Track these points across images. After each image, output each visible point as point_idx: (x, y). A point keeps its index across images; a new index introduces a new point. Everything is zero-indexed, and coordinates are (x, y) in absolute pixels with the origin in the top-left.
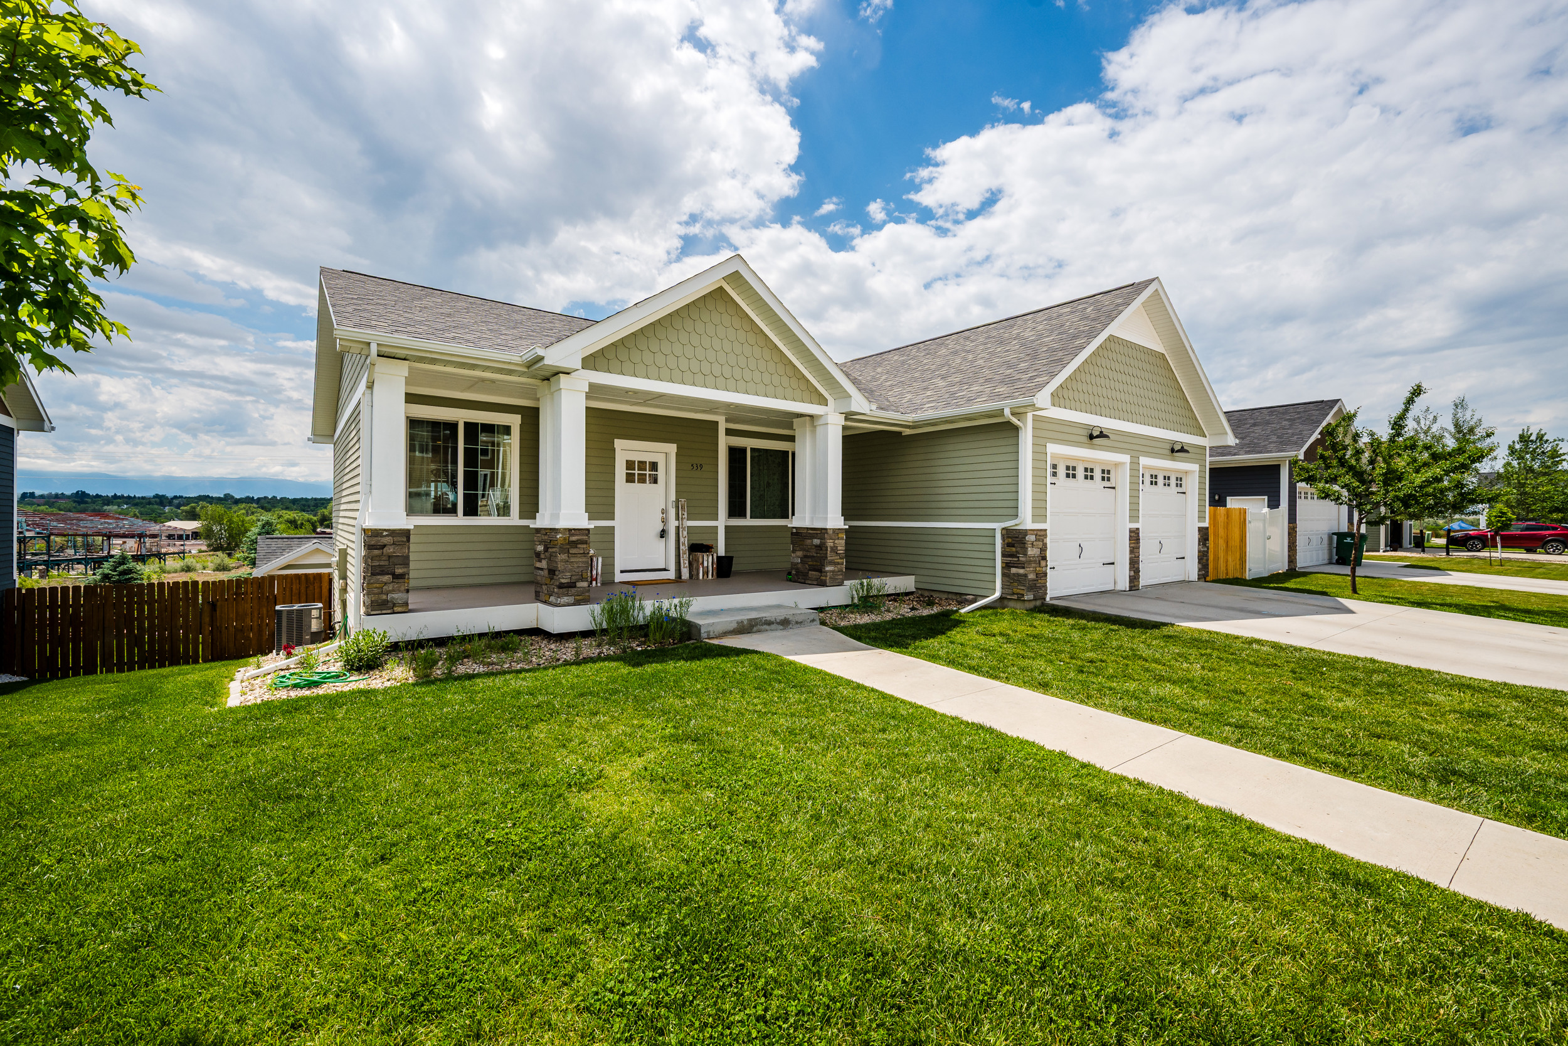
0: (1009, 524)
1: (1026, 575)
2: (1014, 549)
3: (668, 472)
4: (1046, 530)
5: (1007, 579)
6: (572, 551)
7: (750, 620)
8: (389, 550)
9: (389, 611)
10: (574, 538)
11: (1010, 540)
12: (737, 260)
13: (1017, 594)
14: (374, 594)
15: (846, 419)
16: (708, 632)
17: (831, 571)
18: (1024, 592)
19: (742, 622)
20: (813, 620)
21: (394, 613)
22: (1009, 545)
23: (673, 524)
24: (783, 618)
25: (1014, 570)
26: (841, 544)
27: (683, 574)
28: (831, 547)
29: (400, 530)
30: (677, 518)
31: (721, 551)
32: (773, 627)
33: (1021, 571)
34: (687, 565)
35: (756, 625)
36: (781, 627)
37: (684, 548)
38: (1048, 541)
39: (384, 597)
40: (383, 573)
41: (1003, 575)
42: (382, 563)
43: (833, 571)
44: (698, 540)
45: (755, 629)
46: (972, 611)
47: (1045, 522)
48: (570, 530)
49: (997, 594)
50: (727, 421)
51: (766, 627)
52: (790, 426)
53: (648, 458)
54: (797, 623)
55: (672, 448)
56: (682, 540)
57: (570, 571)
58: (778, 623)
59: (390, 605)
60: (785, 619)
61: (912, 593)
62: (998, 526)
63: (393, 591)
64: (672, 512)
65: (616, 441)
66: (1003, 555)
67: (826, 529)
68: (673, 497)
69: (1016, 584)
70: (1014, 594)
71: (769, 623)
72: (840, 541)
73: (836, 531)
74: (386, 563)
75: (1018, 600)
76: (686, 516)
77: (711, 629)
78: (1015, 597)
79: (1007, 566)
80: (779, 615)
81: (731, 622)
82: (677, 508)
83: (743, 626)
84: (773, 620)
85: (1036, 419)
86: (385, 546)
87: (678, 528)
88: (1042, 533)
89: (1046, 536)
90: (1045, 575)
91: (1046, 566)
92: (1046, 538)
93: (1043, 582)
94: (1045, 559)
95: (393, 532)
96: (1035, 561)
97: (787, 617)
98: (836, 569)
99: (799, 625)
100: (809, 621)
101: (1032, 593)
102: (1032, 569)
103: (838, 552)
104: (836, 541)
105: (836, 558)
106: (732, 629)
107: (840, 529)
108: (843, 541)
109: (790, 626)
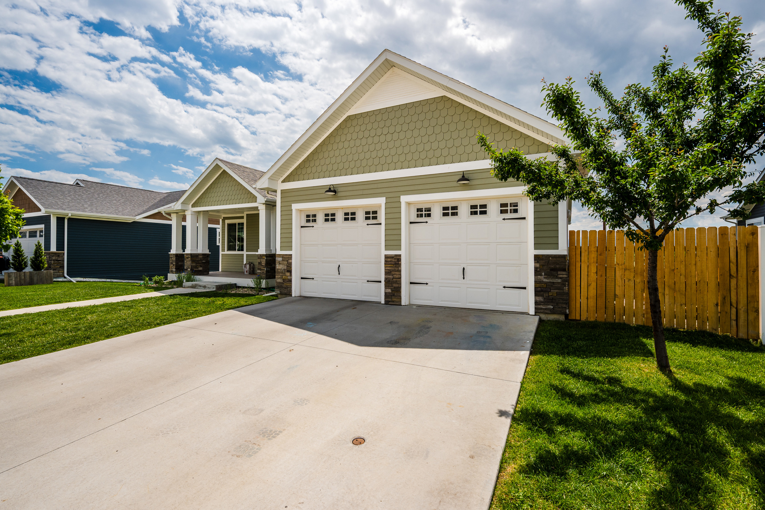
8: (173, 258)
12: (217, 160)
16: (184, 286)
19: (193, 284)
21: (173, 274)
38: (294, 261)
39: (171, 269)
42: (172, 261)
47: (291, 250)
54: (209, 287)
58: (203, 286)
63: (173, 268)
67: (259, 255)
72: (263, 260)
81: (191, 283)
85: (282, 192)
88: (287, 256)
89: (291, 258)
90: (290, 281)
91: (291, 275)
92: (291, 259)
93: (288, 284)
94: (290, 271)
95: (173, 254)
96: (282, 272)
97: (206, 285)
98: (261, 272)
99: (209, 289)
100: (212, 288)
101: (279, 290)
102: (279, 277)
103: (262, 265)
104: (261, 260)
105: (261, 267)
106: (190, 286)
107: (263, 255)
108: (265, 260)
109: (206, 288)
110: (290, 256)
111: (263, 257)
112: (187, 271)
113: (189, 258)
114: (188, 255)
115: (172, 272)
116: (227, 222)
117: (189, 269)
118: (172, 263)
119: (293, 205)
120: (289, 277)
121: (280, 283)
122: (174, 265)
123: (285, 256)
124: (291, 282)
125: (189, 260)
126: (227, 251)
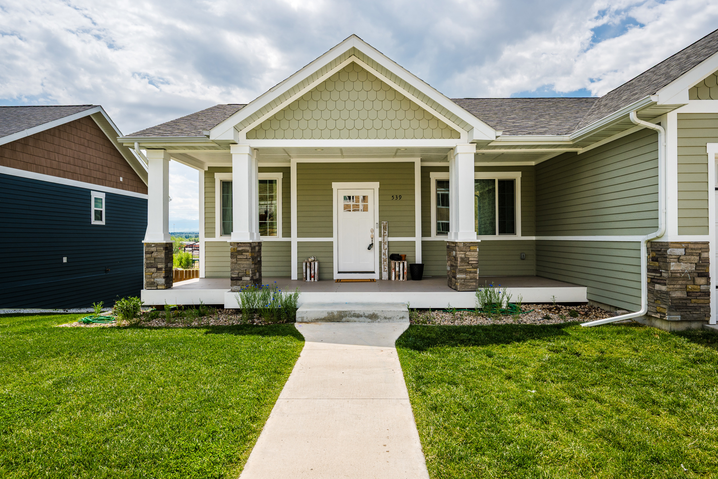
0: (651, 236)
1: (667, 293)
2: (657, 264)
3: (374, 203)
4: (707, 243)
5: (652, 296)
6: (239, 257)
7: (340, 312)
8: (155, 254)
9: (155, 288)
10: (240, 249)
11: (654, 254)
12: (355, 39)
13: (660, 313)
14: (148, 278)
15: (477, 147)
16: (302, 318)
17: (462, 279)
18: (666, 311)
19: (332, 313)
20: (403, 318)
21: (157, 289)
22: (654, 259)
23: (378, 239)
24: (371, 313)
25: (657, 287)
26: (473, 256)
27: (383, 276)
28: (461, 258)
29: (160, 243)
30: (380, 236)
31: (418, 260)
32: (361, 319)
33: (664, 288)
34: (387, 269)
35: (346, 316)
36: (370, 320)
37: (385, 257)
38: (712, 255)
39: (153, 280)
40: (152, 267)
41: (650, 291)
42: (152, 262)
43: (465, 279)
44: (395, 251)
45: (344, 319)
47: (707, 233)
48: (238, 243)
49: (642, 311)
50: (422, 161)
51: (355, 319)
52: (445, 159)
53: (360, 194)
54: (385, 318)
55: (376, 185)
56: (383, 251)
57: (238, 269)
58: (366, 317)
59: (156, 285)
60: (374, 314)
61: (585, 303)
62: (642, 238)
63: (157, 277)
64: (377, 231)
65: (333, 183)
66: (649, 270)
67: (455, 243)
68: (377, 220)
69: (659, 302)
70: (657, 312)
71: (358, 316)
73: (468, 245)
74: (153, 262)
75: (661, 319)
76: (387, 234)
77: (304, 315)
78: (658, 316)
79: (652, 282)
80: (370, 310)
81: (323, 312)
82: (380, 227)
83: (334, 316)
84: (361, 313)
85: (681, 118)
86: (153, 252)
87: (380, 242)
88: (699, 246)
89: (707, 250)
90: (707, 294)
91: (708, 284)
92: (708, 252)
93: (702, 301)
94: (706, 275)
95: (157, 245)
96: (685, 278)
97: (376, 313)
98: (468, 277)
99: (387, 320)
100: (398, 318)
101: (679, 313)
102: (678, 286)
103: (470, 262)
104: (467, 253)
105: (468, 267)
106: (323, 317)
107: (472, 243)
108: (477, 253)
109: (379, 320)
110: (703, 246)
112: (240, 282)
113: (244, 254)
114: (240, 246)
115: (153, 286)
116: (219, 177)
117: (248, 279)
118: (150, 266)
119: (709, 145)
120: (703, 288)
121: (681, 299)
122: (160, 269)
123: (692, 246)
124: (709, 295)
125: (247, 258)
126: (221, 236)
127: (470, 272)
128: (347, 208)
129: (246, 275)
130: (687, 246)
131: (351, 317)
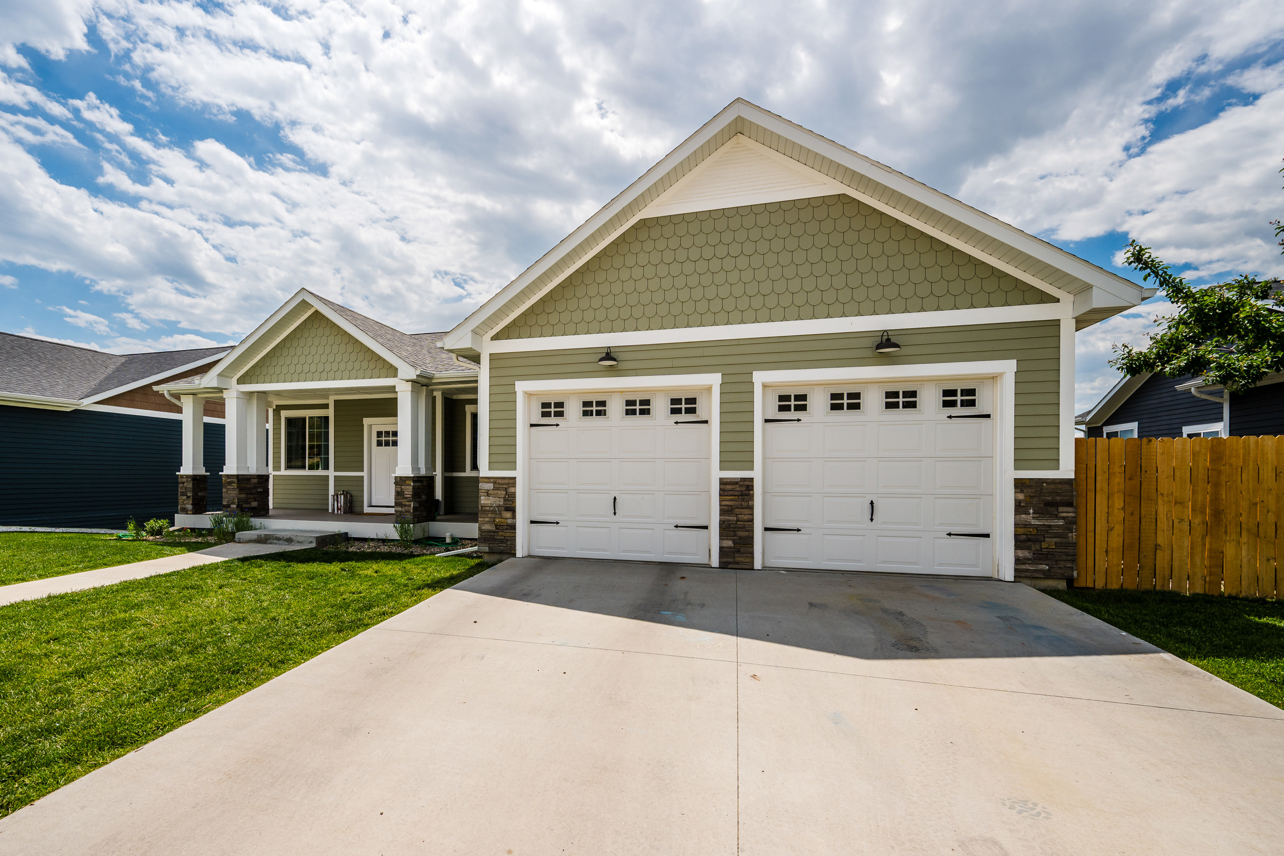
4: (515, 478)
8: (185, 485)
9: (185, 513)
14: (181, 505)
16: (240, 539)
19: (260, 535)
20: (311, 542)
21: (187, 514)
24: (288, 537)
29: (189, 475)
32: (281, 542)
35: (270, 539)
36: (287, 543)
38: (520, 491)
39: (184, 506)
42: (184, 491)
45: (269, 541)
46: (452, 555)
47: (516, 469)
51: (276, 541)
54: (298, 542)
58: (284, 540)
63: (187, 504)
65: (364, 419)
72: (407, 487)
80: (287, 535)
81: (254, 534)
83: (261, 538)
84: (281, 537)
85: (494, 357)
88: (506, 481)
89: (514, 485)
90: (513, 527)
91: (514, 517)
92: (515, 487)
93: (508, 534)
94: (513, 510)
95: (187, 476)
96: (493, 512)
97: (292, 537)
98: (403, 510)
99: (299, 544)
100: (308, 542)
101: (487, 545)
102: (487, 519)
103: (405, 496)
104: (403, 487)
105: (404, 500)
106: (254, 539)
107: (407, 477)
108: (412, 487)
109: (293, 543)
110: (511, 481)
111: (407, 482)
112: (229, 509)
113: (232, 484)
114: (229, 478)
115: (185, 511)
116: (284, 414)
117: (234, 506)
118: (183, 494)
119: (517, 383)
120: (510, 521)
121: (489, 531)
122: (188, 497)
123: (500, 481)
124: (515, 529)
125: (234, 489)
126: (286, 470)
127: (405, 506)
128: (379, 444)
129: (234, 503)
130: (494, 480)
131: (274, 539)
